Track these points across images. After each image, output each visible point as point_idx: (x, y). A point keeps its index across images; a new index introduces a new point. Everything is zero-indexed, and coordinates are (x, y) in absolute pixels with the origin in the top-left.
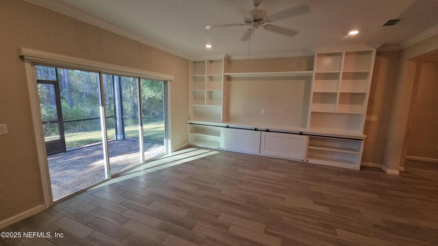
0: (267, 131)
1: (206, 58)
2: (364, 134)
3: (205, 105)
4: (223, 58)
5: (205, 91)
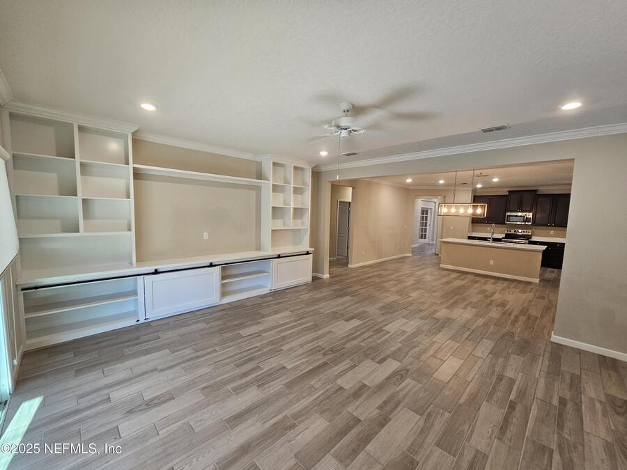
0: (279, 257)
1: (76, 120)
2: (310, 247)
3: (82, 233)
4: (129, 130)
5: (78, 200)
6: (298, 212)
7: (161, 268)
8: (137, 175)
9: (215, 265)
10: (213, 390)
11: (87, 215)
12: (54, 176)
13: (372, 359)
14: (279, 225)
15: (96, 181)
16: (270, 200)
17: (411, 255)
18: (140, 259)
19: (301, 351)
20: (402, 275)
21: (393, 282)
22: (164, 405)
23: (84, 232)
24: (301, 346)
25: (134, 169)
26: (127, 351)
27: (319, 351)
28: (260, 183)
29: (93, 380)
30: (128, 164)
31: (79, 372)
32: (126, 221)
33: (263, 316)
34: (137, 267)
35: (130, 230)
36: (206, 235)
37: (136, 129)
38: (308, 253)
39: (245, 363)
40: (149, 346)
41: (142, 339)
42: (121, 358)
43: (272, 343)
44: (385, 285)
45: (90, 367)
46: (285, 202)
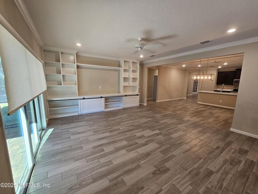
1: (60, 50)
2: (139, 93)
3: (62, 85)
4: (75, 52)
5: (61, 75)
6: (134, 79)
7: (85, 97)
8: (78, 67)
9: (103, 98)
10: (96, 132)
11: (64, 80)
12: (55, 68)
13: (150, 130)
14: (127, 84)
15: (67, 69)
16: (123, 75)
17: (186, 98)
18: (79, 95)
19: (127, 125)
20: (178, 105)
21: (172, 107)
22: (82, 134)
23: (63, 85)
24: (127, 124)
25: (77, 65)
26: (74, 121)
27: (133, 126)
28: (120, 69)
29: (65, 127)
30: (75, 63)
31: (62, 124)
32: (75, 82)
33: (118, 115)
34: (78, 96)
35: (76, 85)
36: (100, 87)
37: (77, 52)
38: (137, 95)
39: (107, 127)
40: (81, 120)
41: (79, 118)
42: (73, 122)
43: (118, 122)
44: (168, 108)
45: (65, 124)
46: (129, 76)
